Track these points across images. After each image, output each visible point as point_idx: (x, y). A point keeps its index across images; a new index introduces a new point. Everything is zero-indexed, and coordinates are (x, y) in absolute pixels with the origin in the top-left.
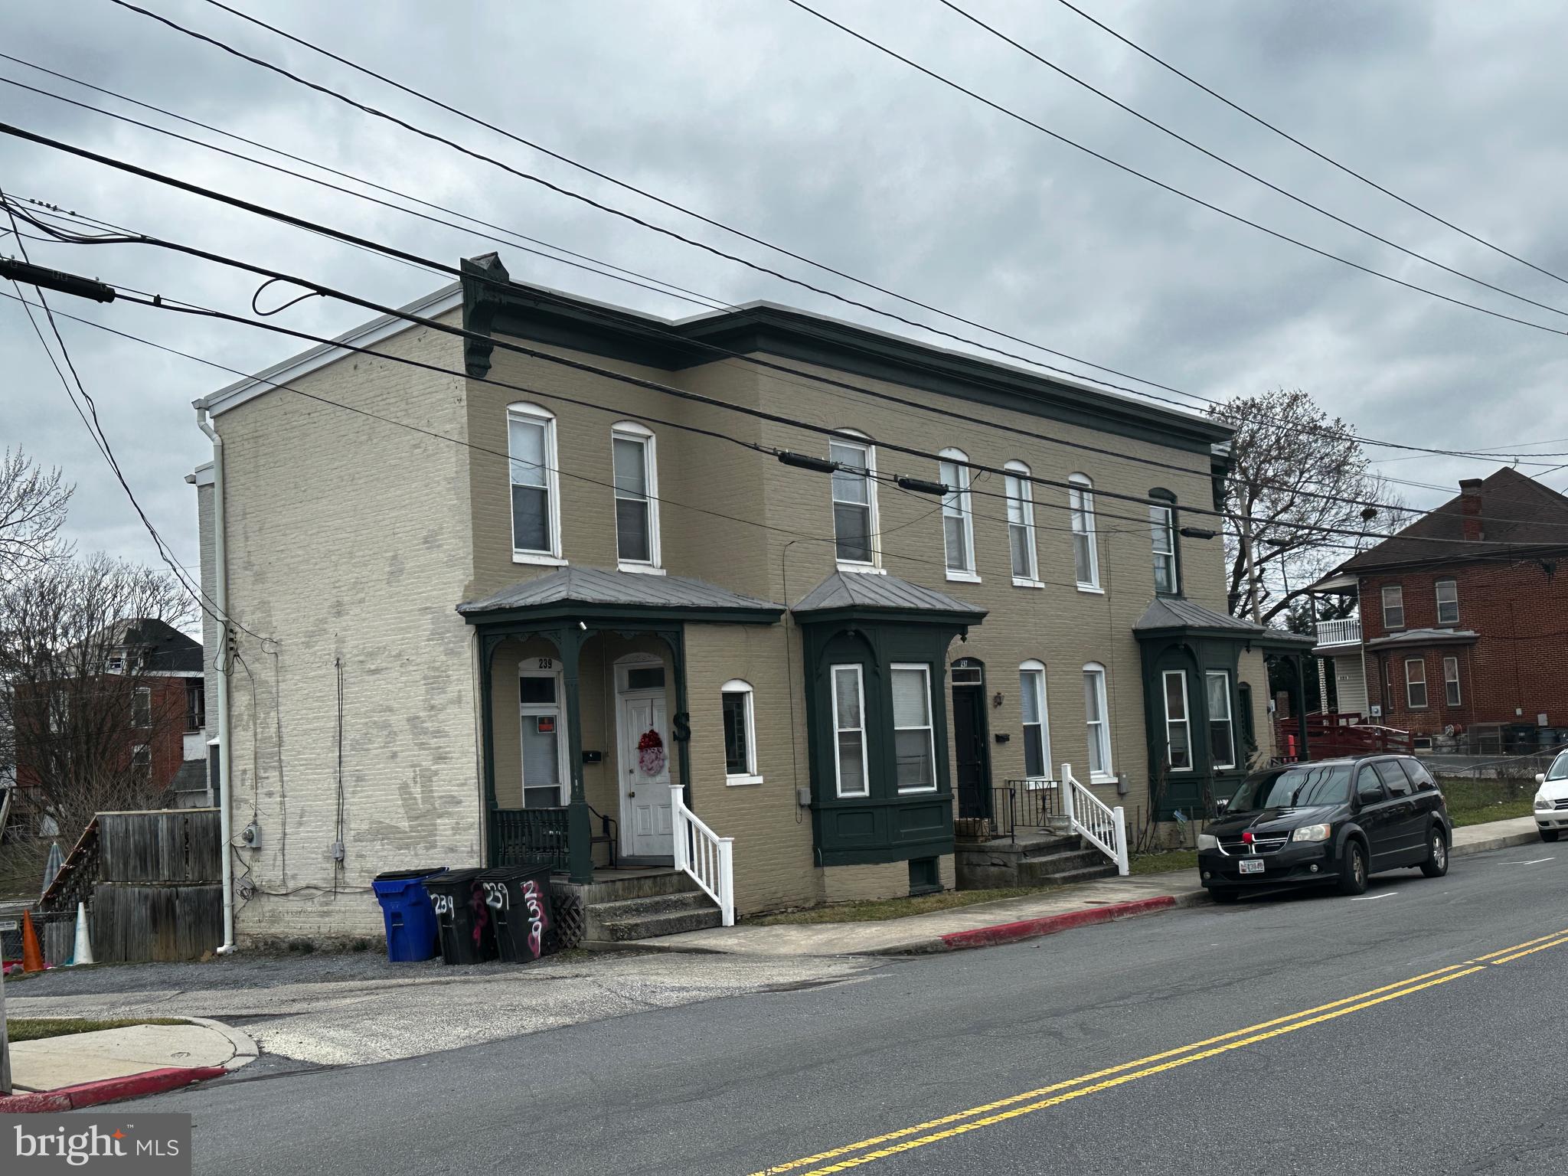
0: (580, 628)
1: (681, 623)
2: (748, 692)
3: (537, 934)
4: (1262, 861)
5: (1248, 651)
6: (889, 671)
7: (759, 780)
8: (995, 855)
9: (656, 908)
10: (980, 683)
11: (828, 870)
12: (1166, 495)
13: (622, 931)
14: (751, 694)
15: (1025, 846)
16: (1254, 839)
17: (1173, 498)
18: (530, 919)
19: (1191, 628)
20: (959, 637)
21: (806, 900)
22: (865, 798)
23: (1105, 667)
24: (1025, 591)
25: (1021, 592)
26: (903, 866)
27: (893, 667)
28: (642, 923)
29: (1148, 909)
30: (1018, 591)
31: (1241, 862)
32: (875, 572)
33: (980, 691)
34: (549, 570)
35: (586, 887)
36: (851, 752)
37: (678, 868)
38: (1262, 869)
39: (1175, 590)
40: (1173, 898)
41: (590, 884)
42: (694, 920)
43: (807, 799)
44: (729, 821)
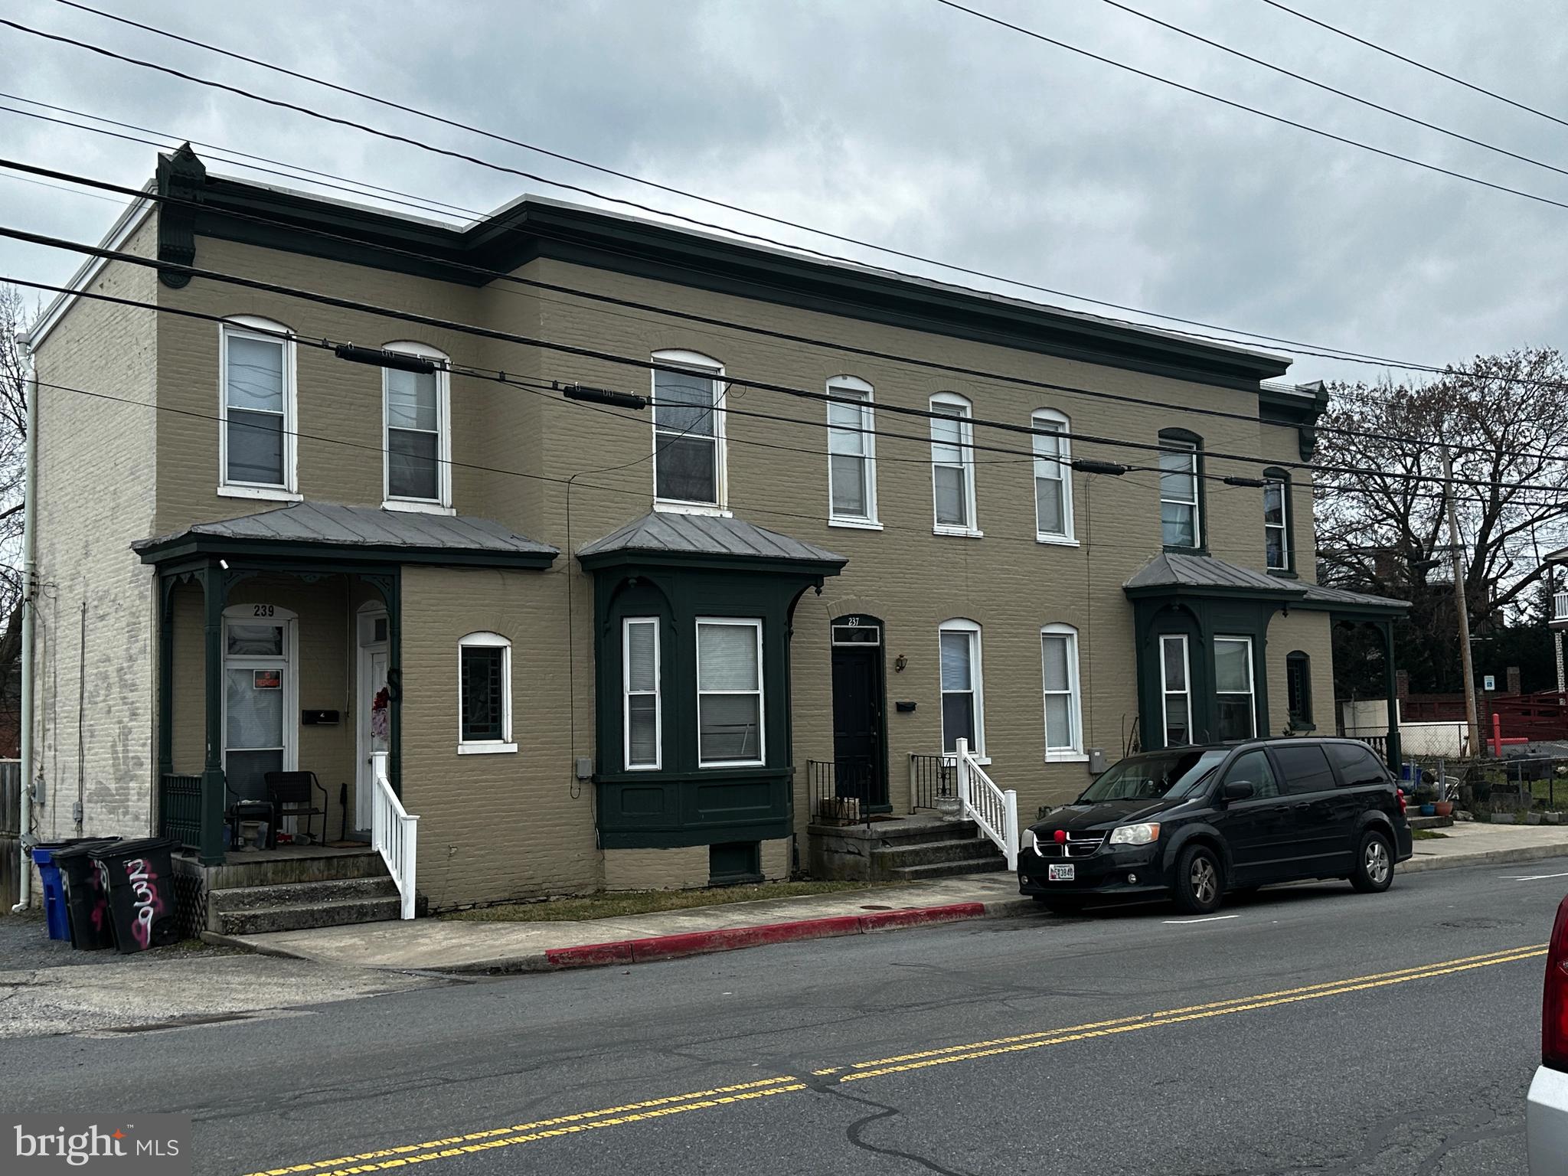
0: (221, 566)
1: (397, 566)
2: (506, 647)
3: (147, 922)
4: (1072, 866)
5: (1285, 615)
6: (694, 626)
7: (513, 748)
8: (850, 841)
9: (312, 896)
10: (878, 644)
11: (609, 853)
12: (1187, 436)
14: (509, 649)
16: (1068, 838)
17: (1198, 440)
18: (137, 904)
20: (813, 589)
21: (581, 886)
22: (656, 771)
23: (1077, 629)
24: (952, 541)
25: (946, 542)
26: (704, 850)
27: (699, 621)
28: (265, 915)
30: (941, 540)
31: (1051, 866)
32: (717, 514)
33: (878, 653)
35: (213, 870)
36: (642, 720)
37: (375, 849)
38: (1072, 877)
39: (1198, 545)
40: (982, 905)
41: (219, 865)
42: (353, 912)
43: (587, 770)
44: (460, 795)
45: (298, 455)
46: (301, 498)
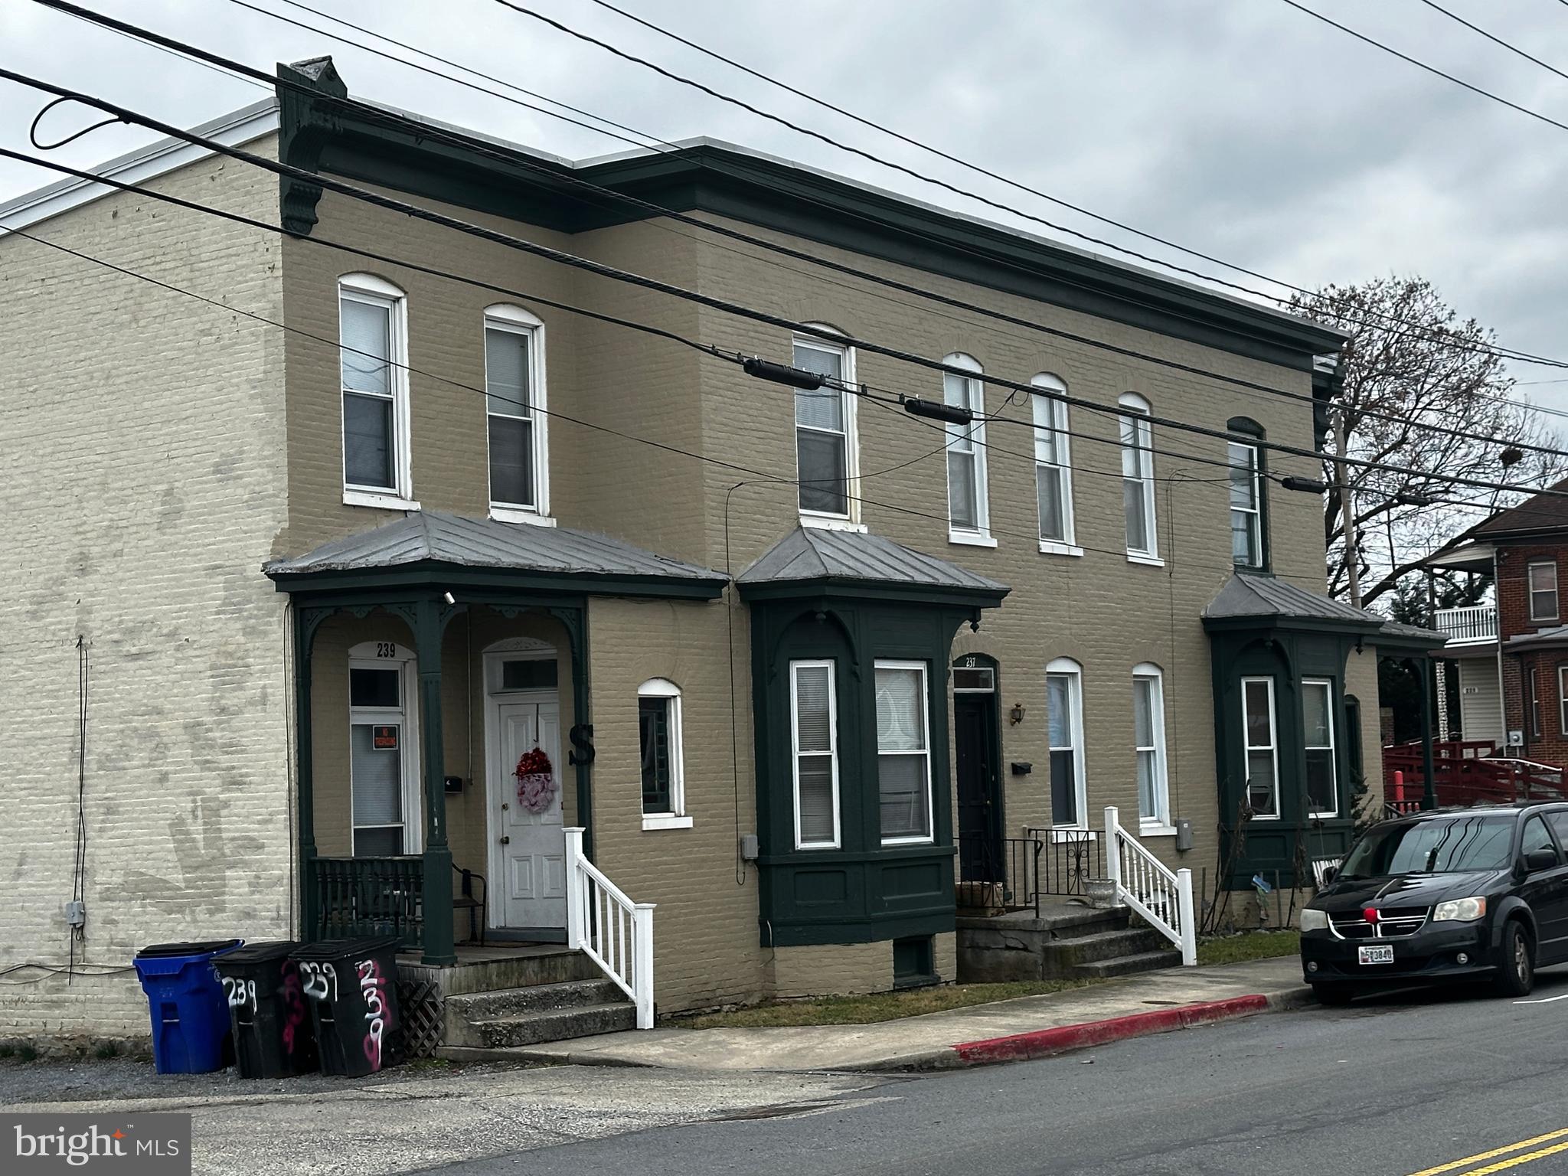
0: (446, 601)
1: (584, 596)
2: (675, 697)
3: (377, 1037)
4: (1390, 947)
5: (1359, 652)
6: (872, 671)
7: (687, 822)
8: (1011, 934)
9: (544, 1002)
10: (992, 690)
11: (780, 952)
12: (1250, 427)
13: (499, 1033)
14: (679, 699)
15: (1055, 922)
16: (1379, 917)
17: (1260, 432)
18: (368, 1015)
19: (1284, 617)
20: (968, 624)
21: (748, 993)
22: (835, 850)
23: (1162, 670)
24: (1057, 561)
25: (1050, 561)
26: (887, 946)
27: (879, 665)
28: (527, 1023)
29: (1232, 1013)
30: (1046, 560)
31: (1361, 949)
32: (852, 528)
33: (992, 701)
34: (394, 515)
35: (448, 971)
36: (816, 787)
37: (573, 945)
38: (1391, 959)
39: (1259, 564)
40: (1264, 997)
41: (452, 966)
42: (597, 1020)
43: (752, 851)
44: (645, 880)
45: (412, 451)
46: (417, 506)
